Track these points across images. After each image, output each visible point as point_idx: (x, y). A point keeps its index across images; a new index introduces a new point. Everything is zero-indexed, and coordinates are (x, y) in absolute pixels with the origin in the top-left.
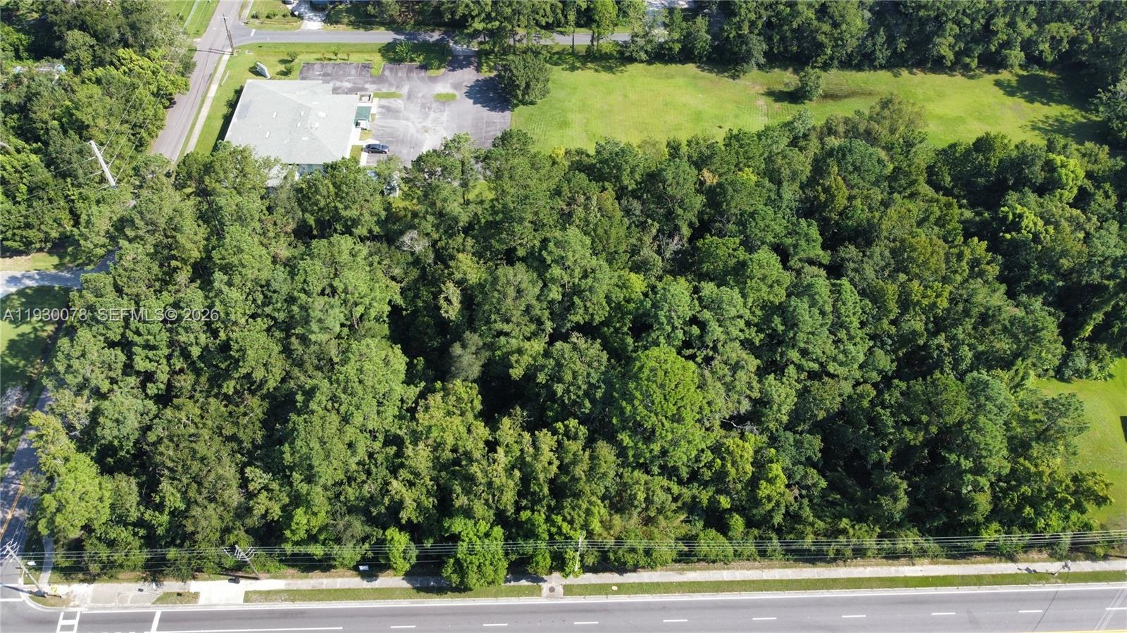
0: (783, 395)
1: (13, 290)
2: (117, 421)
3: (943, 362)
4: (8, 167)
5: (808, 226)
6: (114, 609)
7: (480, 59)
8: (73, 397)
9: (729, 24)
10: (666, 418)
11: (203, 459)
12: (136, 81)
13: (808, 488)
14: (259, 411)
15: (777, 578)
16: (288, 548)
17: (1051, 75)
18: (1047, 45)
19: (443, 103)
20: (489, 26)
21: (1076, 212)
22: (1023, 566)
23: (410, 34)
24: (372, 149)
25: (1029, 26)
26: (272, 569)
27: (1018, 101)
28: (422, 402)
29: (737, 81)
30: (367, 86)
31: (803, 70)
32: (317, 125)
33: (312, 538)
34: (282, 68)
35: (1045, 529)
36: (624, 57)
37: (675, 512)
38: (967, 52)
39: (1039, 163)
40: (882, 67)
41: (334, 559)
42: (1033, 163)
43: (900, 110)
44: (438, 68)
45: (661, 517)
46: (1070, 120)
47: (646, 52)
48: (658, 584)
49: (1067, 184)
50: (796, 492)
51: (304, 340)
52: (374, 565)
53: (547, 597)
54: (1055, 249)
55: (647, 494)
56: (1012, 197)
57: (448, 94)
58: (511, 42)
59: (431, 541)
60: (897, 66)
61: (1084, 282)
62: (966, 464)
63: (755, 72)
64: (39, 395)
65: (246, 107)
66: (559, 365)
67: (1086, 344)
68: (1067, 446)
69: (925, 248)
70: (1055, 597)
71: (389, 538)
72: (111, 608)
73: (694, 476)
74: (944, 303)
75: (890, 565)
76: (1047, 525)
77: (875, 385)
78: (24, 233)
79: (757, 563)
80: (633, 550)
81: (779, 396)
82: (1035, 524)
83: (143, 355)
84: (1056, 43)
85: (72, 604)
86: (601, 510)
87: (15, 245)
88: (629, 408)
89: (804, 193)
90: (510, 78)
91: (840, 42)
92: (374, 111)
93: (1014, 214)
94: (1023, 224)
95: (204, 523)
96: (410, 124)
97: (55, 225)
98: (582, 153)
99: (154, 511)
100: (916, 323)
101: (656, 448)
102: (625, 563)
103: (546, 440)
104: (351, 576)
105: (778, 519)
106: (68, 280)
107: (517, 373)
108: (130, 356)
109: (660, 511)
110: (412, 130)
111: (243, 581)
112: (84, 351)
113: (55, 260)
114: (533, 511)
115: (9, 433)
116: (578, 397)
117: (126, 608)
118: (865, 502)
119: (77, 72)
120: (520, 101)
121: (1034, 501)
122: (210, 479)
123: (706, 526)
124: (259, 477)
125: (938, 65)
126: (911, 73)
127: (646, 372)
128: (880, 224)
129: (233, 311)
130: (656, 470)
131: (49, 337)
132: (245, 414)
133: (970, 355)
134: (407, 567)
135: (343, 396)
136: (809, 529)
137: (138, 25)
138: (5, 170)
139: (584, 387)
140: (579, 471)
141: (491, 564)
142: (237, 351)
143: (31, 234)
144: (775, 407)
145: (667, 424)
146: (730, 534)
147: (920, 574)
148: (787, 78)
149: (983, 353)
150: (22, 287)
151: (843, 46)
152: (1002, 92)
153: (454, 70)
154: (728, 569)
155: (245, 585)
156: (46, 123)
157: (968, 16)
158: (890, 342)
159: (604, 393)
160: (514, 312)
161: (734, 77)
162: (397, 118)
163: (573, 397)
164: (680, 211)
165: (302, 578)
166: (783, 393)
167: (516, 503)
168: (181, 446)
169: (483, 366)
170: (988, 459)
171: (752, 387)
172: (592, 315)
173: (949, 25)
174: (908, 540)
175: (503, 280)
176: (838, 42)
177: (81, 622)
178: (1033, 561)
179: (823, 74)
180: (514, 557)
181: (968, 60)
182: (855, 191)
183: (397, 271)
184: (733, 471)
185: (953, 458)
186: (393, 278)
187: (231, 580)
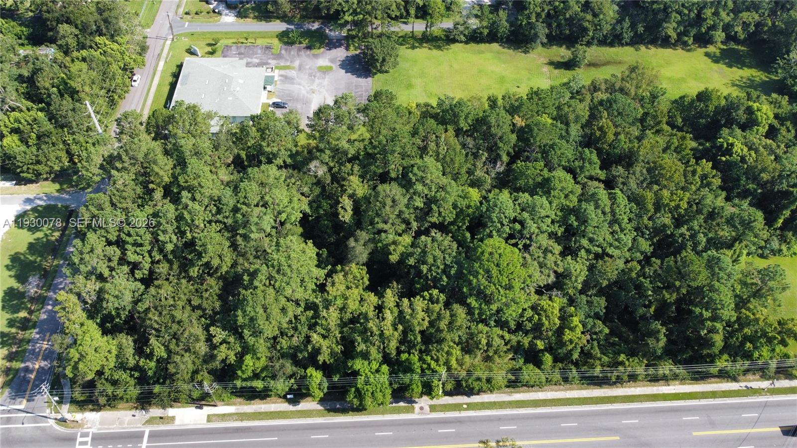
0: (578, 270)
1: (29, 207)
2: (117, 297)
3: (686, 245)
4: (23, 121)
5: (591, 153)
6: (115, 429)
7: (348, 41)
8: (85, 281)
9: (521, 15)
10: (501, 287)
11: (179, 322)
12: (109, 59)
13: (596, 333)
14: (216, 288)
15: (576, 396)
16: (239, 383)
17: (743, 48)
18: (740, 28)
19: (324, 73)
20: (356, 18)
21: (769, 142)
22: (743, 384)
23: (297, 24)
24: (276, 105)
25: (728, 14)
26: (226, 399)
27: (722, 66)
28: (329, 280)
29: (528, 55)
30: (270, 61)
31: (574, 47)
32: (238, 89)
33: (256, 376)
34: (209, 49)
35: (759, 358)
36: (449, 39)
37: (506, 352)
38: (685, 33)
39: (743, 108)
40: (627, 44)
41: (271, 391)
42: (738, 108)
43: (643, 74)
44: (319, 48)
45: (496, 356)
46: (757, 79)
47: (465, 35)
48: (495, 403)
49: (762, 122)
50: (588, 337)
51: (246, 237)
52: (298, 394)
53: (419, 414)
54: (757, 167)
55: (488, 340)
56: (725, 131)
57: (327, 66)
58: (370, 29)
59: (338, 376)
60: (637, 43)
61: (776, 190)
62: (707, 314)
63: (540, 49)
64: (52, 281)
65: (186, 77)
66: (424, 252)
67: (778, 232)
68: (774, 300)
69: (670, 167)
70: (766, 405)
71: (309, 375)
72: (113, 429)
73: (519, 327)
74: (684, 205)
75: (653, 386)
76: (760, 355)
77: (639, 262)
78: (35, 168)
79: (562, 387)
80: (479, 379)
81: (576, 270)
82: (752, 355)
83: (133, 250)
84: (745, 25)
85: (86, 426)
86: (457, 352)
87: (29, 176)
88: (475, 281)
89: (583, 131)
90: (371, 55)
91: (598, 27)
92: (276, 79)
93: (728, 144)
94: (734, 150)
95: (182, 367)
96: (302, 87)
97: (57, 161)
98: (429, 106)
99: (146, 359)
100: (666, 219)
101: (494, 307)
102: (473, 389)
103: (419, 303)
104: (282, 402)
105: (576, 356)
106: (68, 200)
107: (394, 258)
108: (124, 251)
109: (495, 352)
110: (304, 92)
111: (205, 408)
112: (92, 248)
113: (57, 186)
114: (409, 354)
115: (33, 308)
116: (438, 274)
117: (124, 428)
118: (637, 343)
119: (66, 53)
120: (378, 71)
121: (752, 339)
122: (185, 336)
123: (526, 362)
124: (219, 334)
125: (666, 42)
126: (647, 48)
127: (487, 255)
128: (638, 152)
129: (197, 218)
130: (492, 323)
131: (56, 240)
132: (206, 290)
133: (705, 240)
134: (322, 395)
135: (276, 276)
136: (598, 362)
137: (109, 20)
138: (20, 123)
139: (442, 267)
140: (443, 324)
141: (380, 391)
142: (201, 246)
143: (40, 168)
144: (573, 279)
145: (502, 291)
146: (543, 367)
147: (674, 392)
148: (562, 53)
149: (711, 239)
150: (35, 205)
151: (601, 29)
152: (710, 60)
153: (330, 49)
154: (542, 391)
155: (207, 411)
156: (48, 89)
157: (686, 8)
158: (648, 233)
159: (456, 271)
160: (391, 216)
161: (526, 52)
162: (293, 83)
163: (434, 274)
164: (501, 145)
165: (246, 404)
166: (578, 269)
167: (397, 348)
168: (164, 313)
169: (369, 254)
170: (721, 311)
171: (558, 265)
172: (444, 217)
173: (674, 14)
174: (666, 368)
175: (382, 194)
176: (597, 27)
177: (93, 439)
178: (750, 381)
179: (587, 49)
180: (396, 386)
181: (686, 39)
182: (619, 129)
183: (306, 189)
184: (547, 323)
185: (697, 310)
186: (303, 194)
187: (197, 407)
